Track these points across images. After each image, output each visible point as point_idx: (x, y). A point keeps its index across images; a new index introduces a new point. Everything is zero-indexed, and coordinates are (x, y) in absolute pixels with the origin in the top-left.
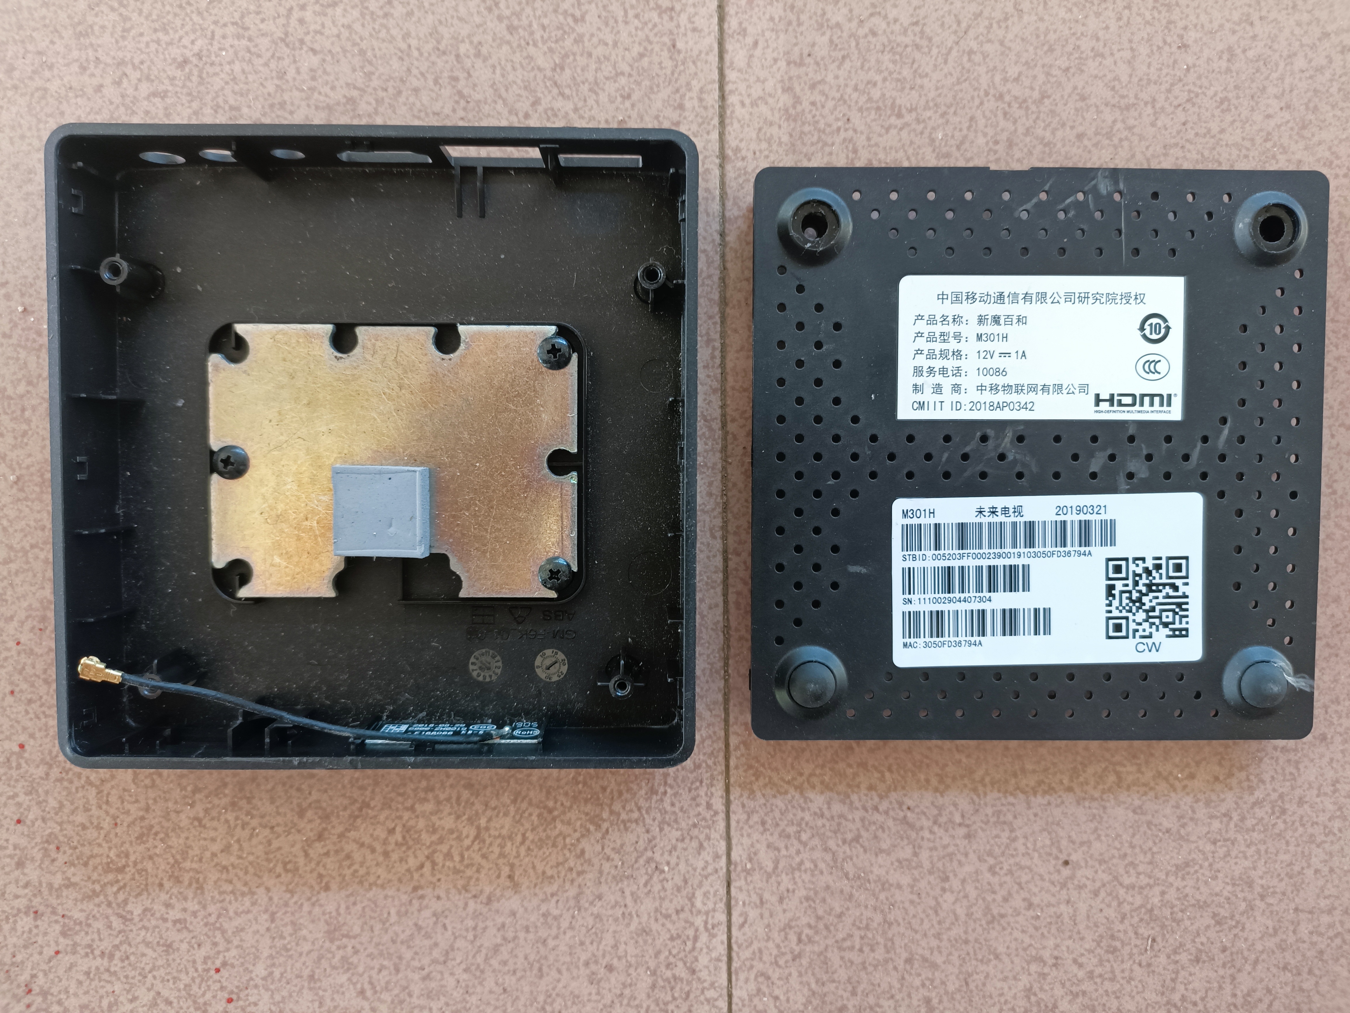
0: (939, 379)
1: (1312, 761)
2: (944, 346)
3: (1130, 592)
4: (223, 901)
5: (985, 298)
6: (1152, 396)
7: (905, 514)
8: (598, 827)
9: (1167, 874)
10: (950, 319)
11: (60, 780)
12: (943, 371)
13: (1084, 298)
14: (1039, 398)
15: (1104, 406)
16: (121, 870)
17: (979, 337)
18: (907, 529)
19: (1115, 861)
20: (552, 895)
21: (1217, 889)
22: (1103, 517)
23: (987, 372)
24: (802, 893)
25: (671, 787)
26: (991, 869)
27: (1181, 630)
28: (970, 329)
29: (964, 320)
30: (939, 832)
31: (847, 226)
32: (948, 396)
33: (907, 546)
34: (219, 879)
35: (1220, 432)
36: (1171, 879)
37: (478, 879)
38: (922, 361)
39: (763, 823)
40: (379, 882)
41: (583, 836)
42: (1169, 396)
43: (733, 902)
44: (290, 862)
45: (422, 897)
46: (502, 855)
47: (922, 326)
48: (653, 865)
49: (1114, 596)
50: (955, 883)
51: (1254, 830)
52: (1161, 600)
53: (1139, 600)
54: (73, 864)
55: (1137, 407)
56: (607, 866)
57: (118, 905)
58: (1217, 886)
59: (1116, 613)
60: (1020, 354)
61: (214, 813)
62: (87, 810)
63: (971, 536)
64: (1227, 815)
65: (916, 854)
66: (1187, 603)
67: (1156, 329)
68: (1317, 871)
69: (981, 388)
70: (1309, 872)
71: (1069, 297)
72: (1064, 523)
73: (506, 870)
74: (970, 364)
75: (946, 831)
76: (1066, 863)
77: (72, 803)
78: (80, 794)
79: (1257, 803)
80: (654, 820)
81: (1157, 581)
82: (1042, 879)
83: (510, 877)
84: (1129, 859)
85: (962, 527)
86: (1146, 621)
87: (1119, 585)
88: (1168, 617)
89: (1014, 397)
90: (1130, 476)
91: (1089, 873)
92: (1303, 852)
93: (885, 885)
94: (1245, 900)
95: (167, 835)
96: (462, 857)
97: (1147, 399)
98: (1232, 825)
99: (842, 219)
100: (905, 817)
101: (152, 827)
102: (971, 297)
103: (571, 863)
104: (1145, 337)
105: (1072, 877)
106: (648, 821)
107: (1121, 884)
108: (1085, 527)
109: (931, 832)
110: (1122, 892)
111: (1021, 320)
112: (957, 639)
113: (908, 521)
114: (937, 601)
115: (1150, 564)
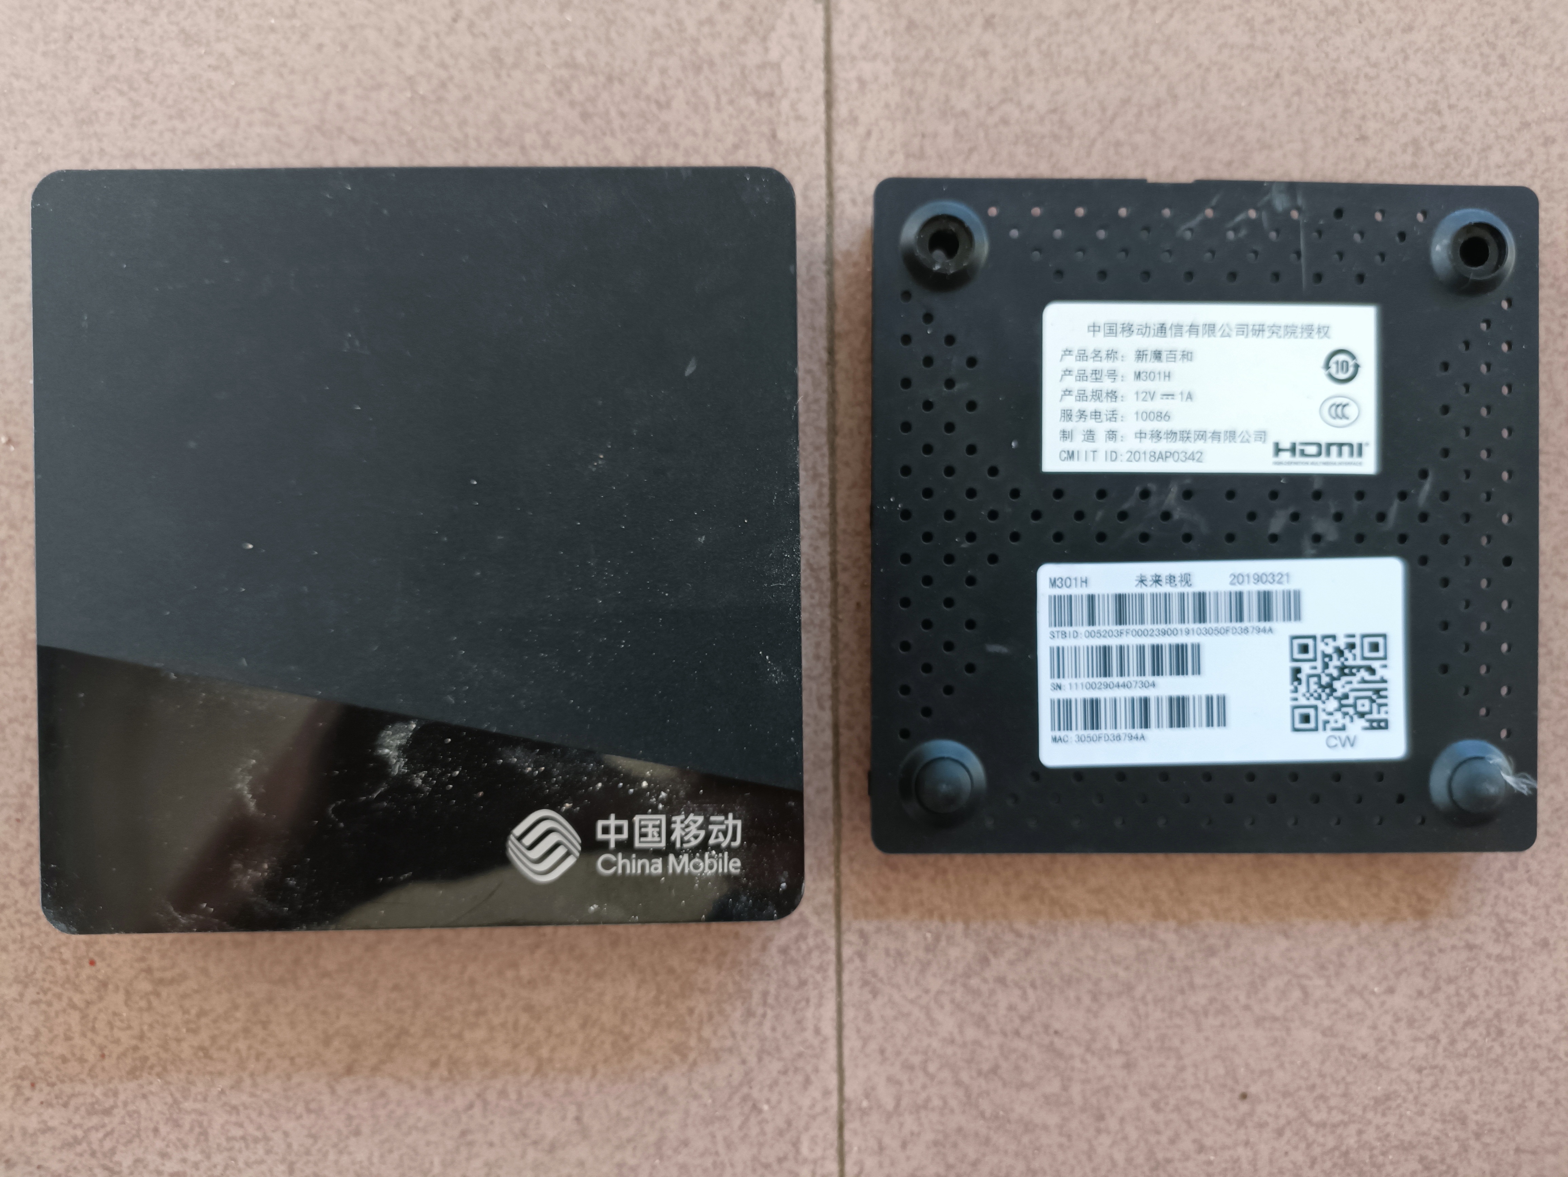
0: (1091, 424)
1: (1532, 971)
2: (1097, 386)
3: (1319, 676)
4: (230, 1149)
5: (1145, 330)
6: (1340, 445)
7: (1053, 583)
8: (684, 1057)
9: (1365, 1109)
10: (1103, 354)
11: (36, 1002)
12: (1097, 414)
13: (1259, 330)
14: (1208, 447)
15: (1285, 456)
16: (108, 1112)
17: (1138, 375)
18: (1057, 602)
19: (1303, 1093)
20: (629, 1140)
21: (1425, 1127)
22: (1286, 587)
23: (1148, 416)
24: (929, 1136)
25: (772, 1008)
26: (1156, 1107)
27: (1379, 721)
28: (1127, 366)
29: (1119, 355)
30: (1093, 1061)
31: (982, 246)
32: (1102, 444)
33: (1057, 621)
34: (227, 1122)
35: (1420, 487)
36: (1370, 1115)
37: (538, 1123)
38: (1071, 403)
39: (882, 1051)
40: (420, 1125)
41: (666, 1068)
42: (1360, 446)
43: (846, 1148)
44: (313, 1100)
45: (471, 1144)
46: (568, 1093)
47: (1071, 362)
48: (750, 1104)
49: (1299, 680)
50: (1112, 1123)
51: (1466, 1055)
52: (1356, 685)
53: (1330, 685)
54: (50, 1105)
55: (1323, 458)
56: (694, 1107)
57: (105, 1155)
58: (1424, 1124)
59: (1303, 701)
60: (1185, 396)
61: (222, 1041)
62: (68, 1038)
63: (1131, 609)
64: (1434, 1037)
65: (1065, 1088)
66: (1385, 689)
67: (1344, 366)
68: (1541, 1104)
69: (1141, 435)
70: (1532, 1106)
71: (1242, 329)
72: (1240, 595)
73: (572, 1111)
74: (1128, 406)
75: (1101, 1059)
76: (1244, 1096)
77: (51, 1030)
78: (61, 1019)
79: (1470, 1023)
80: (751, 1047)
81: (1350, 662)
82: (1215, 1116)
83: (578, 1119)
84: (1319, 1091)
85: (1120, 600)
86: (1339, 710)
87: (1306, 668)
88: (1364, 706)
89: (1178, 446)
90: (1317, 538)
91: (1271, 1108)
92: (1524, 1081)
93: (1028, 1127)
94: (1457, 1139)
95: (165, 1069)
96: (519, 1094)
97: (1334, 449)
98: (1440, 1050)
99: (977, 237)
100: (1052, 1043)
101: (146, 1058)
102: (1128, 329)
103: (652, 1101)
104: (1331, 377)
105: (1251, 1114)
106: (744, 1049)
107: (1310, 1122)
108: (1265, 599)
109: (1084, 1061)
110: (1311, 1131)
111: (1187, 355)
112: (1115, 732)
113: (1057, 592)
114: (1091, 686)
115: (1342, 643)
